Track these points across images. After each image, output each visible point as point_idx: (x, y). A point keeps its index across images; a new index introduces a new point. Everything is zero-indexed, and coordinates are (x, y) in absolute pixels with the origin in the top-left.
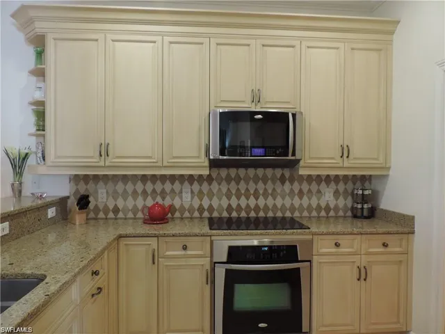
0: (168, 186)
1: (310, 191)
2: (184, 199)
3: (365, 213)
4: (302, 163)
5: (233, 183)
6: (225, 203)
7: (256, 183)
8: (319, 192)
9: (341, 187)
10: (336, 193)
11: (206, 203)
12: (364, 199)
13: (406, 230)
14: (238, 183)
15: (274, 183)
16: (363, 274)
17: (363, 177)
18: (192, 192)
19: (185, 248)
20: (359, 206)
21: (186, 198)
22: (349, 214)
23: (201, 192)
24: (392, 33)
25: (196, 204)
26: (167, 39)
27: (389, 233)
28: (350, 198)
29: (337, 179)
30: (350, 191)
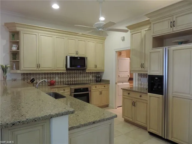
0: (52, 76)
1: (87, 76)
2: (56, 79)
3: (99, 81)
4: (87, 69)
5: (69, 74)
6: (67, 80)
7: (74, 74)
8: (89, 76)
9: (94, 75)
10: (93, 76)
11: (62, 80)
12: (99, 77)
13: (108, 83)
14: (70, 74)
15: (79, 74)
16: (101, 93)
17: (98, 72)
18: (58, 77)
19: (64, 90)
20: (98, 79)
21: (57, 79)
22: (95, 81)
23: (61, 77)
24: (105, 40)
25: (59, 80)
26: (55, 36)
27: (105, 84)
28: (95, 77)
29: (93, 73)
30: (95, 76)
